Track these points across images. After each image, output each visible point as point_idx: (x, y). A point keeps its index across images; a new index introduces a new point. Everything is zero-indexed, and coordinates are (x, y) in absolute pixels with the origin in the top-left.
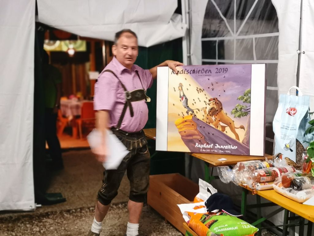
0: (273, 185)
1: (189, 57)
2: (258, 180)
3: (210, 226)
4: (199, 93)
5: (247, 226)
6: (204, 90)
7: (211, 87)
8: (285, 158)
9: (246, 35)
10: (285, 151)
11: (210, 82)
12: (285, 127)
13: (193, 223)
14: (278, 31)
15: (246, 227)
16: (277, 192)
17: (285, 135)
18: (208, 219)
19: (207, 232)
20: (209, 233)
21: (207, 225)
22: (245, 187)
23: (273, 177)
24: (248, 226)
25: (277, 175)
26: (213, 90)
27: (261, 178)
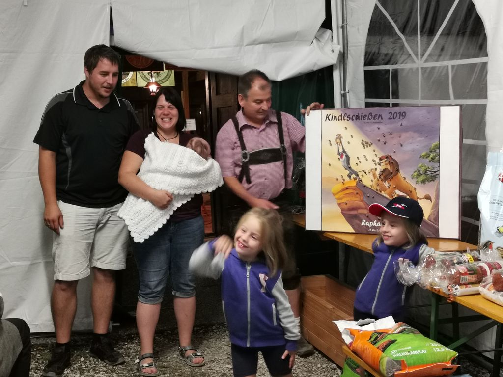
0: (479, 288)
1: (344, 96)
2: (456, 280)
3: (384, 350)
4: (365, 148)
5: (440, 349)
6: (372, 144)
7: (383, 139)
8: (497, 248)
9: (437, 61)
10: (497, 237)
11: (381, 132)
12: (496, 201)
13: (359, 345)
14: (487, 55)
15: (438, 351)
16: (484, 298)
17: (497, 214)
18: (381, 339)
19: (380, 358)
20: (384, 359)
21: (380, 348)
22: (436, 292)
23: (479, 276)
24: (442, 348)
25: (484, 273)
26: (385, 144)
27: (461, 277)
